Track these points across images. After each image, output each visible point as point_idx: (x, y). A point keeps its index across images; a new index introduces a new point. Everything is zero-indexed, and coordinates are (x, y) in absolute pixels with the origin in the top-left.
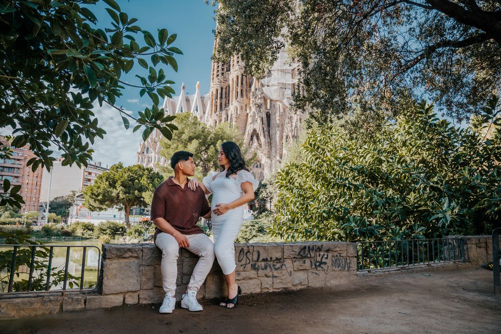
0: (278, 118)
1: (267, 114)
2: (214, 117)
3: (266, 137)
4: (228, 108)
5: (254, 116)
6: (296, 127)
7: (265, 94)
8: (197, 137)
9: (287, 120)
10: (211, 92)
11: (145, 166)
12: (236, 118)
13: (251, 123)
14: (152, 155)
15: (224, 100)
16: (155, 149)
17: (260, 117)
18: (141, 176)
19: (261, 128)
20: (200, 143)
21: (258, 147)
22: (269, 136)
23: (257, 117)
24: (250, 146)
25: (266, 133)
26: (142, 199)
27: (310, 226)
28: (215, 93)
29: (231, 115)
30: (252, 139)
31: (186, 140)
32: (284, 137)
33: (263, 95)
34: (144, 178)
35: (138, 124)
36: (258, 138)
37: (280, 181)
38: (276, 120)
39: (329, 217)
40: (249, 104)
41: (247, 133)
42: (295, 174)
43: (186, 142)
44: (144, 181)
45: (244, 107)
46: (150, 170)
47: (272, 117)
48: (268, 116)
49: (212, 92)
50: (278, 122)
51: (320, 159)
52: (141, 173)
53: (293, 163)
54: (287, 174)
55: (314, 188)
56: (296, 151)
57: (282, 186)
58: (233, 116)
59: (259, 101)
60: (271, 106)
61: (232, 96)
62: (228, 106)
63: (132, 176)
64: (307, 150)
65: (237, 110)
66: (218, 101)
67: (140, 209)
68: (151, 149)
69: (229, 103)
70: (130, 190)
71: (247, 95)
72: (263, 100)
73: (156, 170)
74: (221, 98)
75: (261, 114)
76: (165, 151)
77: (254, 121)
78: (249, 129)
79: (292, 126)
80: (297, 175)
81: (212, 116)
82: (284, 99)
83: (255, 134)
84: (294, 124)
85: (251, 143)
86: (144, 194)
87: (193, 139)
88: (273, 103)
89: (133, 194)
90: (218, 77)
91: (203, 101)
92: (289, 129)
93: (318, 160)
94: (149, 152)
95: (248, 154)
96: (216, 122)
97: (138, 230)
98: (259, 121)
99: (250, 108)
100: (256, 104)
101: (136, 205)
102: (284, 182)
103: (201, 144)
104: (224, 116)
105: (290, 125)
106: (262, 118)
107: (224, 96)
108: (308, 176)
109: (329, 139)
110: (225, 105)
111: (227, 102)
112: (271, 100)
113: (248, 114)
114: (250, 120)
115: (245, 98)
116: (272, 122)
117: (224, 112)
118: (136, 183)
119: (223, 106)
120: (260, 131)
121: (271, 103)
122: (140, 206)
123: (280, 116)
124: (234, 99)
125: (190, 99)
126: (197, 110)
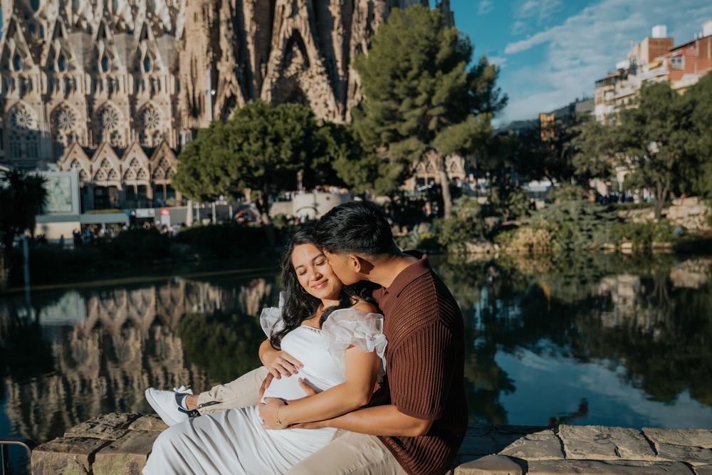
5: (294, 3)
9: (356, 16)
13: (289, 17)
17: (306, 5)
19: (309, 28)
23: (300, 4)
30: (289, 50)
32: (353, 49)
50: (338, 17)
77: (295, 13)
78: (286, 29)
83: (295, 40)
85: (288, 57)
98: (305, 13)
105: (362, 24)
114: (285, 10)
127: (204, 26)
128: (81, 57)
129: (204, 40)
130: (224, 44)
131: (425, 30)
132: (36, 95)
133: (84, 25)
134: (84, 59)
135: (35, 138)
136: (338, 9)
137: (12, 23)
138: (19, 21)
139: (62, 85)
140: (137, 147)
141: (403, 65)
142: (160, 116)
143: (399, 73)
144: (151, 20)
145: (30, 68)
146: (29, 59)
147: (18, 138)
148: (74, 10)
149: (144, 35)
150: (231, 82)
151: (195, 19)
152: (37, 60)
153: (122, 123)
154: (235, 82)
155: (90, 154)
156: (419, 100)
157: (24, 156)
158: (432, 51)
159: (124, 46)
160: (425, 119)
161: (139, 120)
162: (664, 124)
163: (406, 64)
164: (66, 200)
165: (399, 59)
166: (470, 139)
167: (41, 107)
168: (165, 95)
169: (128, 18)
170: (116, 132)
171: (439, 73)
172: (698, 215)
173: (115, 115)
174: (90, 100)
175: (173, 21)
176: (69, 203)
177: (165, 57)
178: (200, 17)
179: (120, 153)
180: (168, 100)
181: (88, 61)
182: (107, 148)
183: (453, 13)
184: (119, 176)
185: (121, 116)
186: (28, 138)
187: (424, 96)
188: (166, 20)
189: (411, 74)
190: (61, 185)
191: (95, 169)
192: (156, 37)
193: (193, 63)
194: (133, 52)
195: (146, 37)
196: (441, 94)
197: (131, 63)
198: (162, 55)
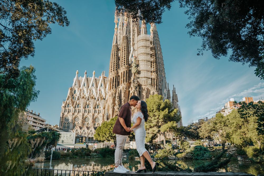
12: (124, 92)
23: (135, 93)
28: (112, 79)
33: (138, 82)
45: (127, 87)
47: (141, 93)
50: (145, 96)
65: (124, 88)
66: (114, 83)
69: (119, 85)
82: (147, 85)
90: (114, 71)
99: (132, 88)
100: (135, 86)
104: (118, 91)
113: (129, 91)
114: (132, 94)
115: (127, 83)
116: (142, 96)
124: (122, 83)
127: (112, 98)
128: (83, 104)
129: (112, 101)
130: (116, 102)
131: (157, 100)
132: (71, 113)
133: (85, 97)
134: (83, 105)
135: (69, 124)
136: (145, 94)
137: (69, 97)
138: (70, 96)
139: (77, 111)
140: (92, 127)
141: (152, 109)
142: (100, 120)
143: (151, 111)
144: (100, 96)
145: (71, 107)
146: (71, 105)
147: (65, 124)
148: (83, 94)
149: (98, 100)
150: (117, 111)
151: (110, 96)
152: (73, 105)
153: (90, 121)
154: (118, 111)
155: (81, 128)
156: (156, 118)
157: (66, 128)
158: (159, 105)
159: (93, 102)
160: (158, 122)
161: (94, 120)
162: (221, 125)
163: (153, 108)
164: (72, 140)
165: (151, 107)
166: (169, 128)
167: (72, 116)
168: (101, 114)
169: (95, 95)
170: (88, 123)
171: (161, 111)
172: (235, 150)
173: (89, 119)
174: (83, 115)
175: (105, 96)
176: (72, 141)
177: (102, 105)
178: (111, 96)
179: (88, 128)
180: (102, 115)
181: (84, 105)
182: (85, 127)
183: (177, 95)
184: (87, 134)
185: (90, 119)
186: (68, 124)
187: (157, 116)
188: (104, 96)
189: (154, 111)
190: (71, 136)
191: (81, 132)
192: (101, 100)
193: (109, 106)
194: (95, 104)
195: (99, 100)
196: (161, 116)
197: (94, 106)
198: (102, 104)
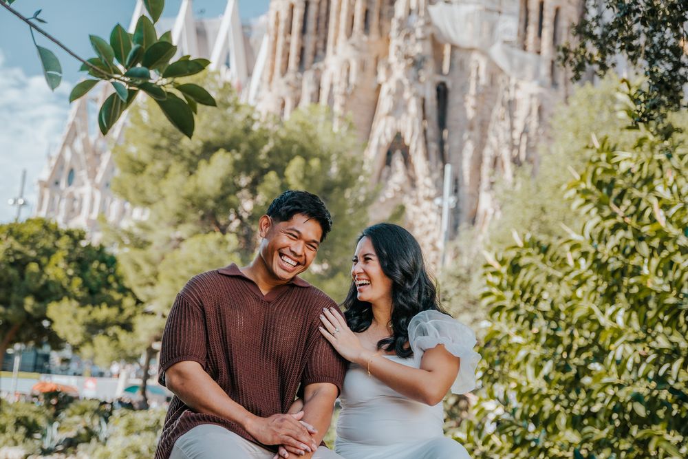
0: (470, 102)
1: (438, 90)
2: (281, 87)
3: (433, 156)
4: (320, 65)
5: (399, 92)
6: (525, 131)
7: (437, 27)
8: (229, 146)
9: (499, 111)
10: (272, 14)
11: (60, 221)
12: (345, 95)
13: (389, 114)
14: (85, 190)
15: (310, 39)
16: (93, 174)
17: (416, 95)
18: (48, 253)
19: (418, 131)
20: (236, 164)
21: (407, 187)
22: (441, 153)
23: (407, 95)
24: (383, 181)
25: (434, 146)
26: (46, 323)
27: (586, 441)
28: (284, 15)
29: (332, 86)
30: (388, 161)
31: (192, 153)
32: (487, 161)
33: (429, 30)
34: (59, 258)
35: (85, 76)
36: (407, 160)
37: (495, 290)
38: (464, 109)
39: (652, 419)
40: (387, 53)
41: (374, 142)
42: (535, 271)
43: (194, 159)
44: (57, 270)
45: (371, 64)
46: (75, 237)
47: (454, 99)
48: (442, 93)
49: (277, 14)
50: (471, 114)
51: (626, 229)
52: (49, 245)
53: (532, 239)
54: (515, 269)
55: (604, 320)
56: (531, 203)
57: (500, 309)
58: (336, 89)
59: (418, 49)
60: (451, 66)
61: (337, 28)
62: (323, 59)
63: (19, 252)
64: (587, 201)
65: (348, 70)
66: (294, 40)
67: (37, 355)
68: (82, 174)
69: (325, 50)
70: (9, 294)
71: (380, 28)
72: (428, 45)
73: (95, 239)
74: (304, 31)
75: (419, 88)
76: (129, 179)
77: (398, 108)
78: (383, 131)
79: (512, 129)
80: (542, 278)
81: (274, 84)
82: (492, 43)
83: (397, 148)
84: (519, 125)
85: (385, 174)
86: (53, 309)
87: (216, 149)
88: (459, 55)
89: (21, 305)
91: (246, 38)
92: (504, 136)
93: (621, 233)
94: (76, 181)
95: (375, 205)
96: (283, 105)
97: (26, 418)
98: (413, 108)
99: (389, 68)
100: (407, 57)
101: (26, 342)
102: (509, 294)
103: (239, 168)
104: (308, 89)
105: (506, 124)
106: (424, 100)
107: (311, 26)
108: (582, 282)
109: (661, 167)
110: (315, 55)
111: (320, 45)
112: (453, 47)
113: (379, 87)
114: (385, 103)
115: (374, 36)
116: (453, 113)
117: (308, 76)
118: (32, 274)
119: (308, 57)
120: (413, 141)
121: (452, 56)
122: (39, 345)
123: (477, 96)
124: (342, 36)
125: (210, 29)
126: (228, 64)
132: (83, 219)
145: (83, 184)
146: (84, 172)
